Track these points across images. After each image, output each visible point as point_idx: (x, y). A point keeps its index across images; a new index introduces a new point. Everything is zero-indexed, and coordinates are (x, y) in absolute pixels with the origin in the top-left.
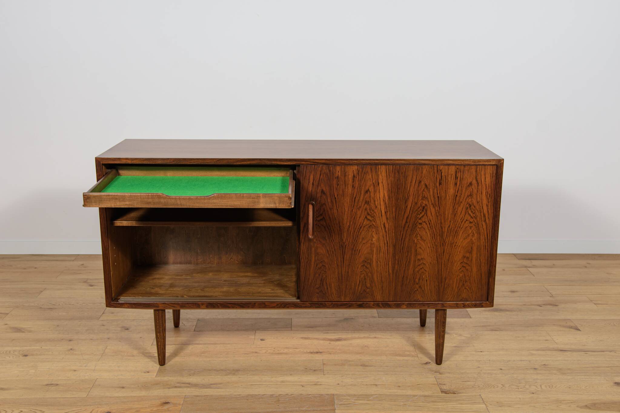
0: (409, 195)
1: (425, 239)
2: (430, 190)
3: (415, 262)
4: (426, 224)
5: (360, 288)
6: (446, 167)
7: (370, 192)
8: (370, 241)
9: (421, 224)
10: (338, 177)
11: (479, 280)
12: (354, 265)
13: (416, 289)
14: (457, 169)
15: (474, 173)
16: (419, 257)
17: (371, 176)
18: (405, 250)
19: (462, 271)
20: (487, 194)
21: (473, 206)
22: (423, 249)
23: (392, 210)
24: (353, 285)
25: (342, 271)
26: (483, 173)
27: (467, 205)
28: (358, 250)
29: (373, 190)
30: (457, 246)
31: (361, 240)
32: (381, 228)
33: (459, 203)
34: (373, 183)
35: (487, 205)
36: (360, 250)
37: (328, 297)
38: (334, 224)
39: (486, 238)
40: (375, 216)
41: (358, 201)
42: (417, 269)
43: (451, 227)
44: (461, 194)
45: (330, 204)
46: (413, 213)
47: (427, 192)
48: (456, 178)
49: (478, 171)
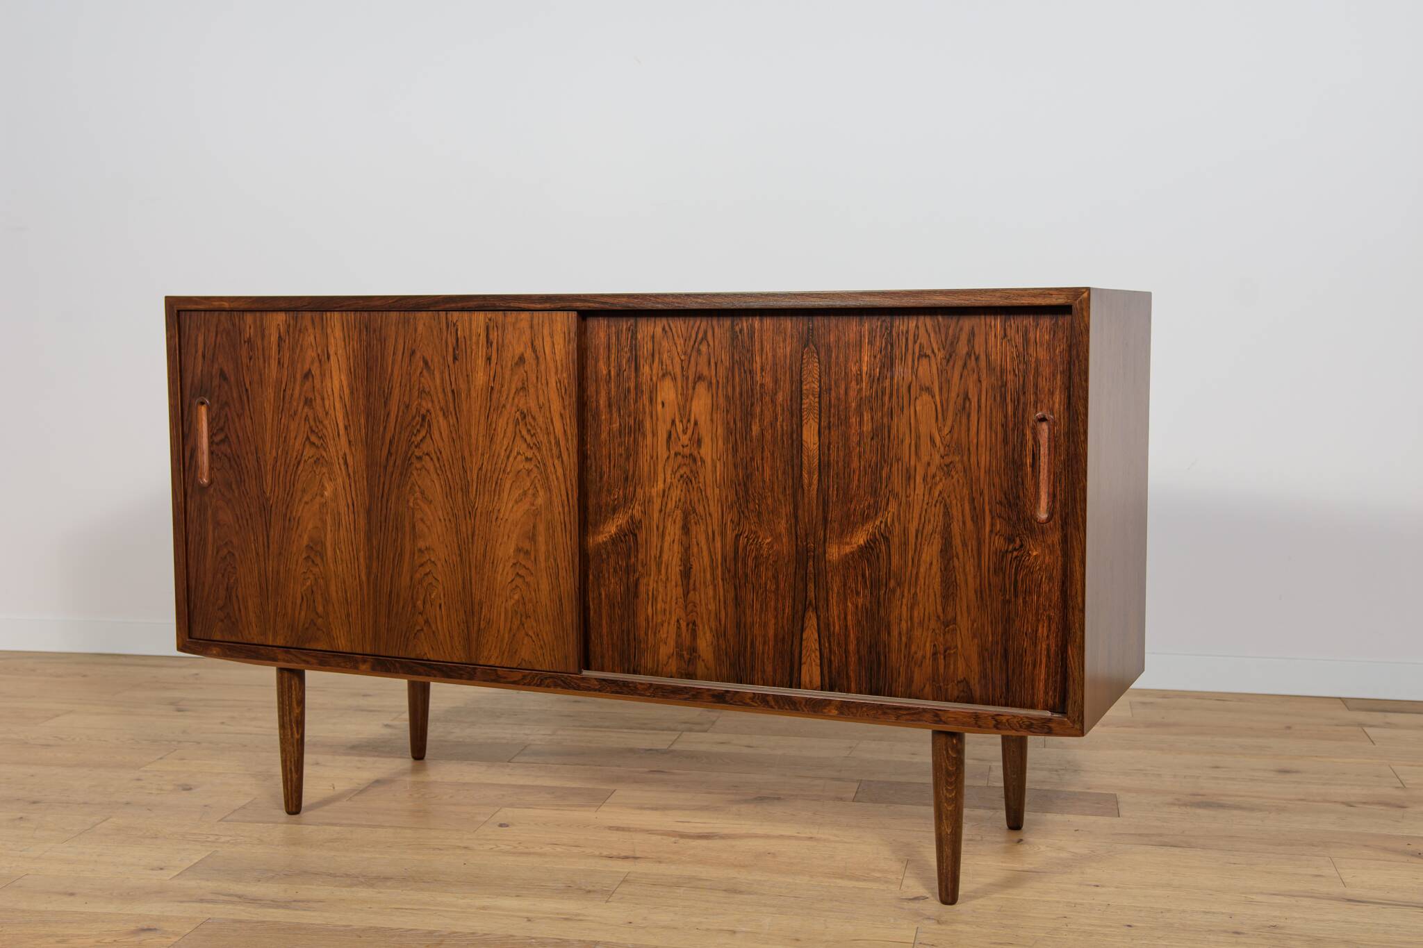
0: (392, 386)
1: (430, 497)
2: (435, 373)
3: (413, 558)
4: (432, 459)
5: (303, 613)
6: (466, 315)
7: (313, 376)
8: (318, 497)
9: (419, 458)
10: (249, 341)
11: (558, 614)
12: (289, 557)
13: (418, 628)
14: (490, 320)
15: (528, 331)
16: (421, 544)
17: (312, 337)
18: (391, 524)
19: (517, 586)
20: (558, 384)
21: (530, 417)
22: (428, 523)
23: (359, 421)
24: (290, 604)
25: (267, 569)
26: (546, 332)
27: (516, 412)
28: (297, 519)
29: (318, 372)
30: (502, 519)
31: (299, 494)
32: (338, 466)
33: (498, 407)
34: (319, 355)
35: (561, 415)
36: (298, 520)
37: (241, 633)
38: (247, 454)
39: (566, 502)
40: (325, 437)
41: (291, 398)
42: (418, 576)
43: (484, 469)
44: (502, 386)
45: (237, 405)
46: (403, 432)
47: (429, 378)
48: (489, 343)
49: (536, 327)
